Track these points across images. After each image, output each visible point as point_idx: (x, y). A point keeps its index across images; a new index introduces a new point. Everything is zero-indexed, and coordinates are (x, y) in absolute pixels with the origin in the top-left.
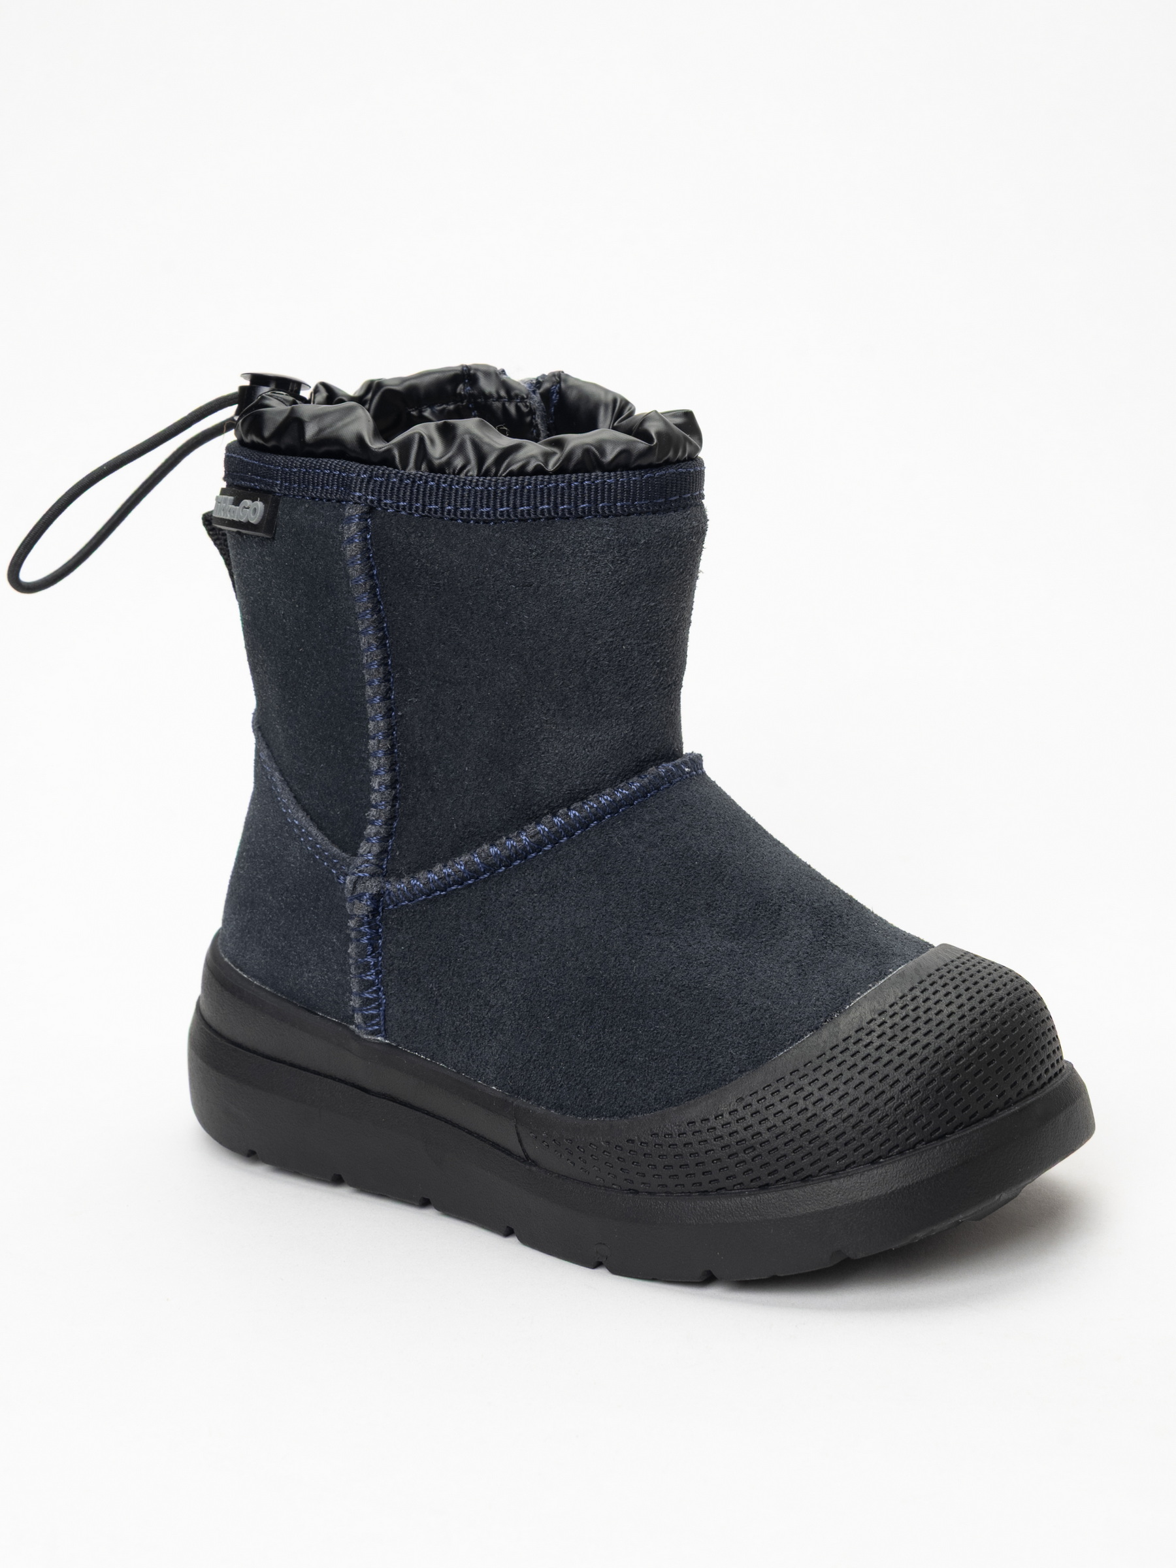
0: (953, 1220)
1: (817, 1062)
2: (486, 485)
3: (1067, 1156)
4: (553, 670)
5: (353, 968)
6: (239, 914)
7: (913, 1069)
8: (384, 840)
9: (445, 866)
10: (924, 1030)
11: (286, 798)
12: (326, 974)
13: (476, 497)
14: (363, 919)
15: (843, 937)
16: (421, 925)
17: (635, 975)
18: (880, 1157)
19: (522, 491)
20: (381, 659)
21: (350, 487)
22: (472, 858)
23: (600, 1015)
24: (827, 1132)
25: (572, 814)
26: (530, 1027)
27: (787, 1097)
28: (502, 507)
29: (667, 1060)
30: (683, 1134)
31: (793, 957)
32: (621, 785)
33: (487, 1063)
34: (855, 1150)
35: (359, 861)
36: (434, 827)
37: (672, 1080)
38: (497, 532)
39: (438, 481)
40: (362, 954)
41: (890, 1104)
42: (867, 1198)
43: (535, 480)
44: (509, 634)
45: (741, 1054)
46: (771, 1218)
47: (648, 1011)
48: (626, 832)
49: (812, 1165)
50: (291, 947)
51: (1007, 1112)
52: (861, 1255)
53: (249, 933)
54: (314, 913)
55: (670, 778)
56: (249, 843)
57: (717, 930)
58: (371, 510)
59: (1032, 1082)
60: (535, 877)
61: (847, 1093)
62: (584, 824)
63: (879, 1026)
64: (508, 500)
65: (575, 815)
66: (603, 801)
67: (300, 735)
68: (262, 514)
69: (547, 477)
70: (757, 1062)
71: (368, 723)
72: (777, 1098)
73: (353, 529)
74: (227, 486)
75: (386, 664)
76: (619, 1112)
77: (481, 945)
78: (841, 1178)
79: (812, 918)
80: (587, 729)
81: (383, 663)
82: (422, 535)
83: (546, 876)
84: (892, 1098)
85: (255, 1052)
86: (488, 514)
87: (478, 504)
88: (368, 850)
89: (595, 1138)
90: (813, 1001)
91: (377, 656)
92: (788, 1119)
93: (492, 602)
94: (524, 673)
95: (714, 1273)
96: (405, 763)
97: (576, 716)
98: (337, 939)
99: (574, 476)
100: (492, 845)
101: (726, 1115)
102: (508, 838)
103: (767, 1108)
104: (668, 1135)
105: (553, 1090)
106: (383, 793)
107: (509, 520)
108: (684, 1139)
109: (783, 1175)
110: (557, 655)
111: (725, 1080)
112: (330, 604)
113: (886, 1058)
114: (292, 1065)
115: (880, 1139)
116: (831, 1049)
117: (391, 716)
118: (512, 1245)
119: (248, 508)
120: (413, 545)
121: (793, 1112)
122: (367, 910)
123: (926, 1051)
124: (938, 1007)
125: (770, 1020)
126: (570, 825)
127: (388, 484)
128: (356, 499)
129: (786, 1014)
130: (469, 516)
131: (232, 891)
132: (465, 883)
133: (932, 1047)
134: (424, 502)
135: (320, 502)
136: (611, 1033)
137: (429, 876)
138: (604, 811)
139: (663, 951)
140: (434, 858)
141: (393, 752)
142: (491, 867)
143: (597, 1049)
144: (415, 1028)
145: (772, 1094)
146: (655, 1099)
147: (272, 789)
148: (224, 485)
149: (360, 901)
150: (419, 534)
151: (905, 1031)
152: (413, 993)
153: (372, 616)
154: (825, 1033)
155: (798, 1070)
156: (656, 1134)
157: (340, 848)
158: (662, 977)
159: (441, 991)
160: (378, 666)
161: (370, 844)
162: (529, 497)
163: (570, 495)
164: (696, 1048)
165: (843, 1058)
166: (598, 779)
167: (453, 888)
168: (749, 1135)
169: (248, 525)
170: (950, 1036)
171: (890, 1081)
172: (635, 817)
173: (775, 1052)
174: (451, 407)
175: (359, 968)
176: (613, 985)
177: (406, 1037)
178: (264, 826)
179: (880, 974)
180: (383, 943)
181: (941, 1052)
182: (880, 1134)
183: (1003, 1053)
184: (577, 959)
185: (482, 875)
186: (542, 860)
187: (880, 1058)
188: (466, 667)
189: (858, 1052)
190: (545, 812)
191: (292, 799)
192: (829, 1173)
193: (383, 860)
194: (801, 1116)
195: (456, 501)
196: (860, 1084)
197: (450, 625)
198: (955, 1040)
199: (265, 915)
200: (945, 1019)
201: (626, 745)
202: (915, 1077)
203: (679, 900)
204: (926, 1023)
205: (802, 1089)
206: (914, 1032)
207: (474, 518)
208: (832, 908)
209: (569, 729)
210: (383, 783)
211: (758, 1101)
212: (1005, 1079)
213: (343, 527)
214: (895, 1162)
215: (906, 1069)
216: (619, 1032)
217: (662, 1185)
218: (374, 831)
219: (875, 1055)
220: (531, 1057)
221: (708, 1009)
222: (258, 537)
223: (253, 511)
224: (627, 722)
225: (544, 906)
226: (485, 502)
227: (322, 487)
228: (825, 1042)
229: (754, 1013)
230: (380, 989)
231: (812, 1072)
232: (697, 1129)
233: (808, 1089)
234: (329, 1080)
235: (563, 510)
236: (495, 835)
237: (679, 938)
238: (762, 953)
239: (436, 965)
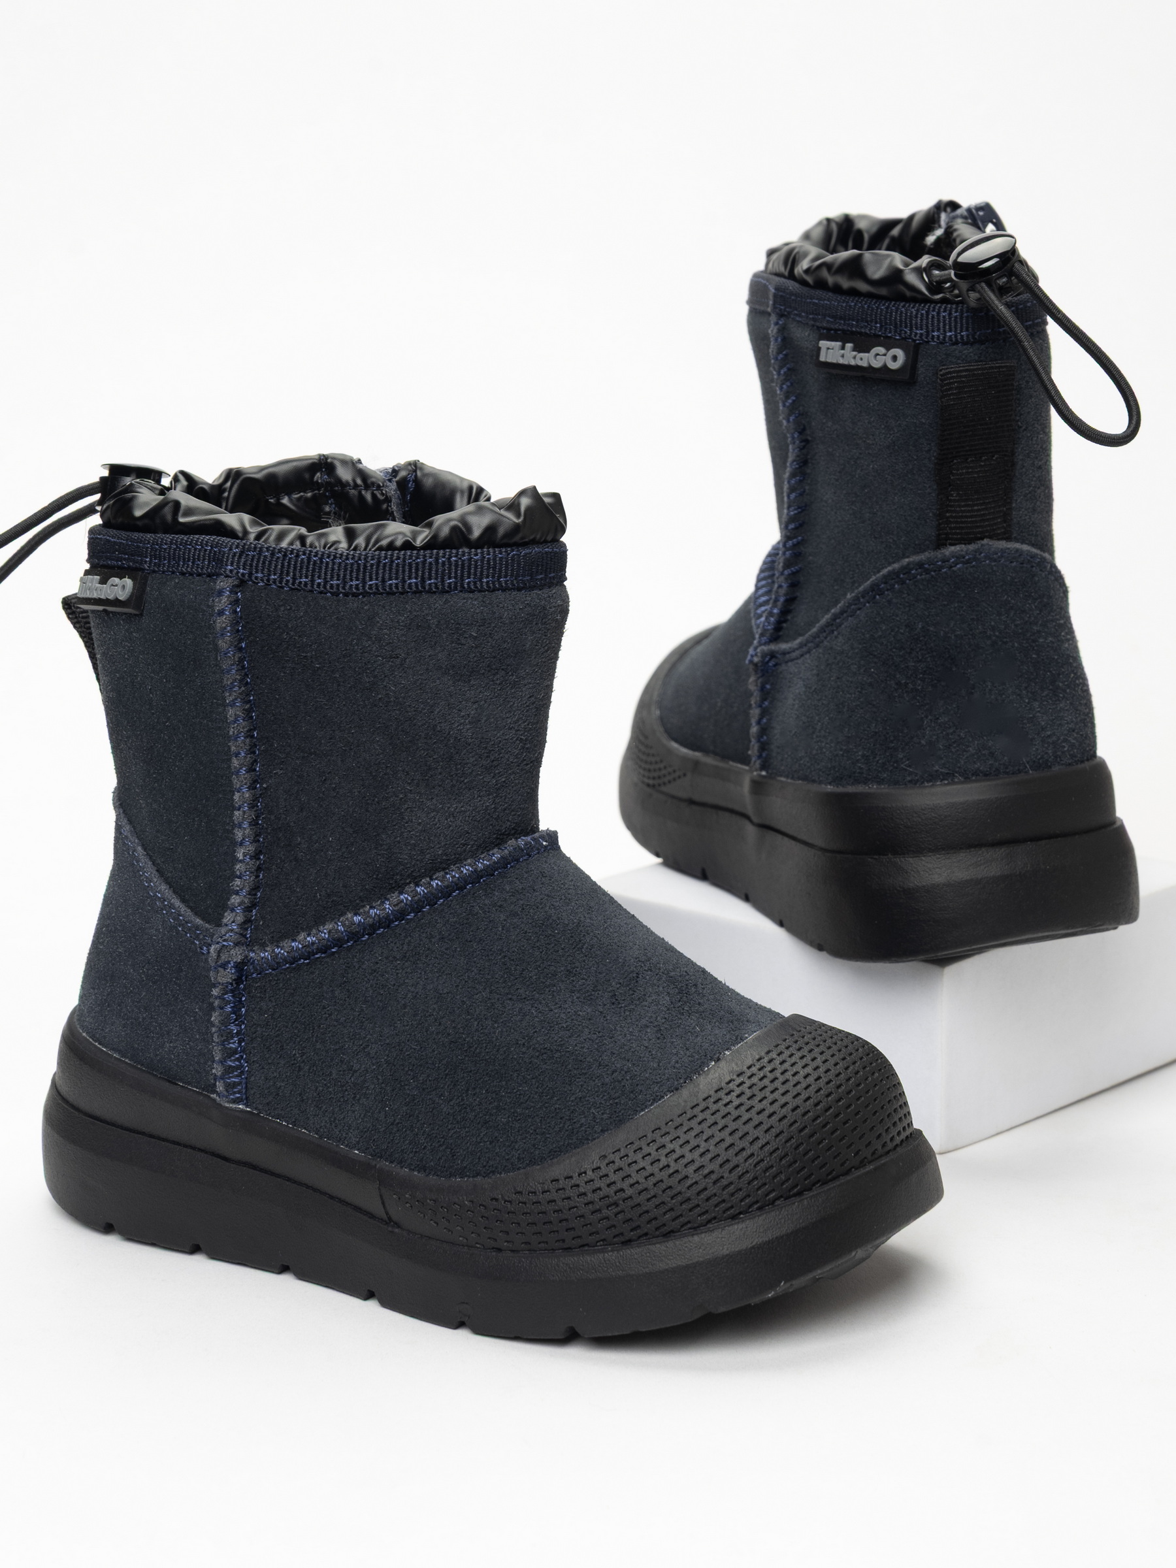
0: (810, 1276)
1: (678, 1121)
2: (356, 559)
3: (919, 1217)
4: (418, 740)
5: (215, 1036)
6: (99, 989)
7: (772, 1127)
8: (248, 909)
9: (309, 935)
10: (781, 1090)
11: (149, 871)
12: (188, 1044)
13: (346, 570)
14: (227, 987)
15: (699, 1004)
16: (285, 993)
17: (497, 1039)
18: (740, 1213)
19: (391, 565)
20: (247, 731)
21: (222, 561)
22: (336, 926)
23: (463, 1078)
24: (688, 1188)
25: (434, 883)
26: (393, 1090)
27: (650, 1154)
28: (371, 580)
29: (530, 1120)
30: (546, 1192)
31: (651, 1022)
32: (482, 856)
33: (350, 1127)
34: (716, 1206)
35: (223, 930)
36: (297, 897)
37: (535, 1139)
38: (366, 605)
39: (310, 554)
40: (225, 1022)
41: (750, 1161)
42: (728, 1252)
43: (404, 555)
44: (375, 706)
45: (603, 1114)
46: (633, 1273)
47: (511, 1073)
48: (487, 902)
49: (674, 1220)
50: (152, 1018)
51: (862, 1171)
52: (722, 1309)
53: (108, 1006)
54: (176, 984)
55: (528, 852)
56: (108, 918)
57: (578, 995)
58: (242, 583)
59: (886, 1142)
60: (398, 945)
61: (708, 1150)
62: (446, 892)
63: (738, 1086)
64: (377, 574)
65: (437, 884)
66: (465, 871)
67: (164, 808)
68: (131, 590)
69: (415, 552)
70: (619, 1121)
71: (234, 795)
72: (640, 1155)
73: (223, 602)
74: (91, 567)
75: (252, 736)
76: (482, 1172)
77: (345, 1012)
78: (702, 1233)
79: (668, 985)
80: (450, 799)
81: (249, 735)
82: (291, 609)
83: (409, 943)
84: (752, 1155)
85: (113, 1124)
86: (357, 587)
87: (348, 577)
88: (232, 919)
89: (458, 1198)
90: (673, 1062)
91: (243, 728)
92: (650, 1176)
93: (359, 674)
94: (390, 744)
95: (576, 1329)
96: (269, 834)
97: (440, 786)
98: (200, 1009)
99: (441, 552)
100: (356, 914)
101: (590, 1173)
102: (372, 907)
103: (629, 1165)
104: (532, 1193)
105: (416, 1152)
106: (247, 864)
107: (377, 593)
108: (548, 1196)
109: (646, 1230)
110: (422, 725)
111: (588, 1139)
112: (197, 677)
113: (746, 1117)
114: (151, 1136)
115: (741, 1194)
116: (692, 1108)
117: (256, 788)
118: (372, 1307)
119: (116, 586)
120: (282, 617)
121: (655, 1169)
122: (231, 978)
123: (784, 1110)
124: (794, 1069)
125: (630, 1081)
126: (432, 894)
127: (259, 558)
128: (228, 572)
129: (647, 1075)
130: (338, 589)
131: (91, 966)
132: (329, 951)
133: (790, 1107)
134: (294, 575)
135: (190, 577)
136: (474, 1094)
137: (293, 944)
138: (466, 882)
139: (525, 1015)
140: (297, 927)
141: (258, 824)
142: (354, 935)
143: (460, 1111)
144: (278, 1094)
145: (635, 1151)
146: (518, 1158)
147: (133, 864)
148: (88, 566)
149: (225, 969)
150: (288, 608)
151: (763, 1091)
152: (275, 1060)
153: (240, 688)
154: (685, 1093)
155: (659, 1129)
156: (520, 1193)
157: (203, 919)
158: (524, 1041)
159: (304, 1057)
160: (245, 738)
161: (234, 914)
162: (397, 571)
163: (437, 571)
164: (559, 1108)
165: (704, 1117)
166: (459, 849)
167: (317, 956)
168: (612, 1192)
169: (116, 602)
170: (807, 1095)
171: (750, 1138)
172: (495, 887)
173: (636, 1112)
174: (309, 495)
175: (222, 1036)
176: (476, 1048)
177: (268, 1104)
178: (125, 901)
179: (737, 1039)
180: (246, 1011)
181: (798, 1111)
182: (740, 1190)
183: (857, 1114)
184: (440, 1024)
185: (346, 943)
186: (404, 929)
187: (739, 1117)
188: (331, 739)
189: (718, 1111)
190: (408, 881)
191: (155, 872)
192: (690, 1228)
193: (247, 929)
194: (663, 1173)
195: (326, 574)
196: (721, 1141)
197: (316, 697)
198: (812, 1100)
199: (126, 987)
200: (802, 1080)
201: (487, 817)
202: (774, 1135)
203: (539, 966)
204: (784, 1083)
205: (664, 1146)
206: (772, 1092)
207: (343, 591)
208: (687, 977)
209: (432, 798)
210: (248, 854)
211: (621, 1159)
212: (860, 1139)
213: (213, 600)
214: (755, 1217)
215: (765, 1127)
216: (482, 1094)
217: (526, 1243)
218: (238, 901)
219: (735, 1113)
220: (395, 1120)
221: (570, 1070)
222: (125, 614)
223: (121, 588)
224: (489, 795)
225: (406, 973)
226: (354, 575)
227: (193, 563)
228: (685, 1101)
229: (615, 1074)
230: (242, 1057)
231: (673, 1130)
232: (561, 1187)
233: (670, 1147)
234: (189, 1150)
235: (430, 584)
236: (358, 904)
237: (540, 1003)
238: (621, 1018)
239: (299, 1032)
